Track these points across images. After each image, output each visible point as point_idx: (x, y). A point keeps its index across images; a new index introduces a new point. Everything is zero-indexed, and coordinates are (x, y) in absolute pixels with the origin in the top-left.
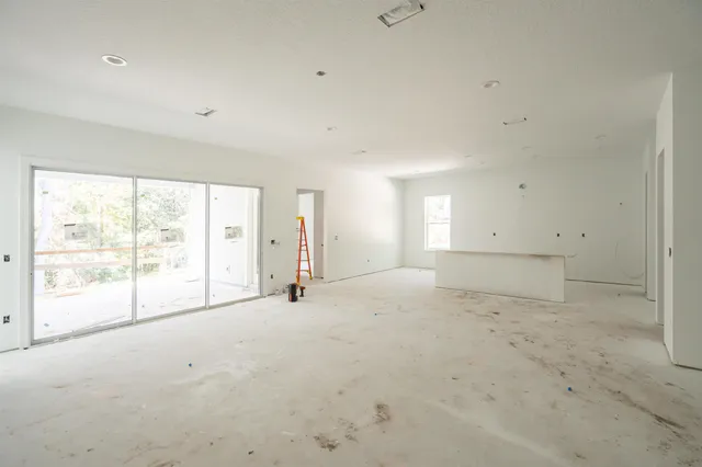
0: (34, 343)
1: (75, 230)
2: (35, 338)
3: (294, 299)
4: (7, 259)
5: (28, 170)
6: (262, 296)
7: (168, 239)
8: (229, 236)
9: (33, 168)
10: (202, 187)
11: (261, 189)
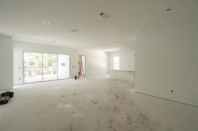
0: (24, 84)
1: (31, 63)
2: (25, 83)
3: (76, 79)
4: (20, 68)
5: (23, 52)
6: (70, 78)
7: (49, 66)
8: (62, 65)
9: (24, 52)
10: (56, 55)
11: (70, 55)
